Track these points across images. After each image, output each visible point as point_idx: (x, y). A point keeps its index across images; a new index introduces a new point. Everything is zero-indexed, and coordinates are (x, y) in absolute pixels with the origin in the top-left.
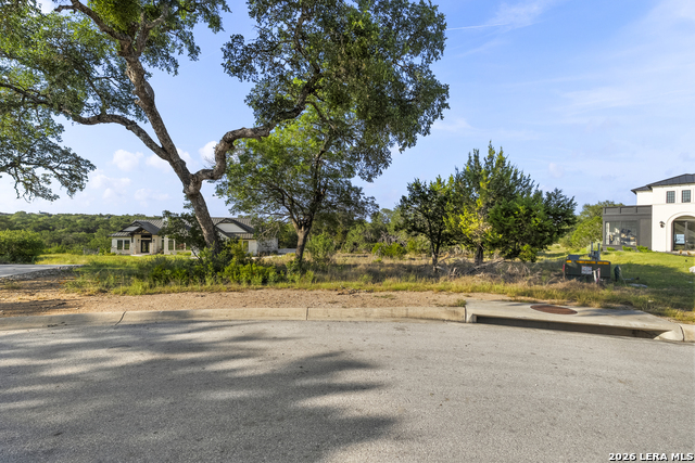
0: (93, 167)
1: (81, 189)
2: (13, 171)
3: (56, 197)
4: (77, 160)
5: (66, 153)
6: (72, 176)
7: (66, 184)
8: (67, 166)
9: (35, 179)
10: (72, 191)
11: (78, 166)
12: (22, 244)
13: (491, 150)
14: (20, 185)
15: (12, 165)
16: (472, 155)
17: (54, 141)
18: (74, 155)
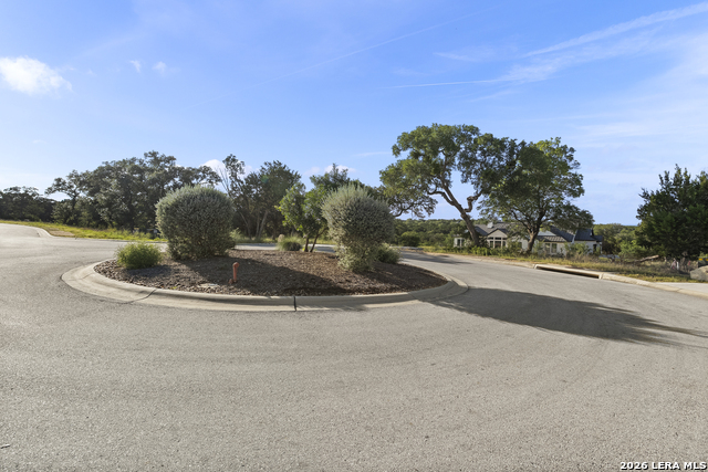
6: (429, 208)
8: (427, 203)
10: (429, 214)
11: (432, 203)
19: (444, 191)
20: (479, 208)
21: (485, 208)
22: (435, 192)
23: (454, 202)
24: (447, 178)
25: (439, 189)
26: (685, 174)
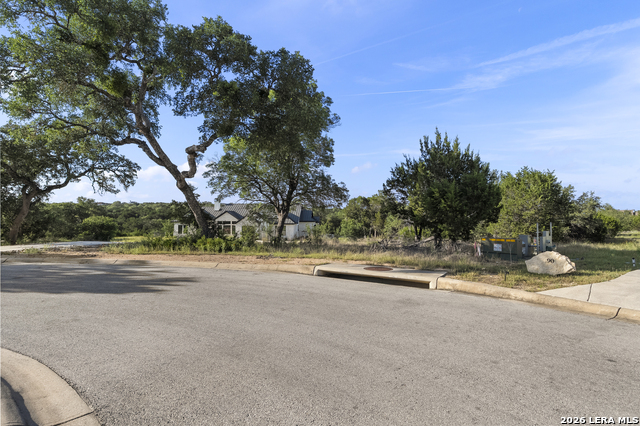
0: (139, 168)
1: (133, 184)
2: (90, 174)
3: (118, 191)
4: (129, 164)
5: (122, 159)
6: (126, 176)
7: (122, 182)
8: (122, 169)
9: (105, 179)
10: (126, 187)
11: (130, 168)
12: (102, 226)
13: (439, 135)
14: (96, 185)
15: (89, 170)
16: (423, 141)
17: (114, 152)
18: (127, 160)
19: (144, 139)
20: (207, 174)
21: (216, 174)
22: (128, 140)
23: (163, 160)
24: (152, 120)
25: (137, 136)
26: (446, 139)
